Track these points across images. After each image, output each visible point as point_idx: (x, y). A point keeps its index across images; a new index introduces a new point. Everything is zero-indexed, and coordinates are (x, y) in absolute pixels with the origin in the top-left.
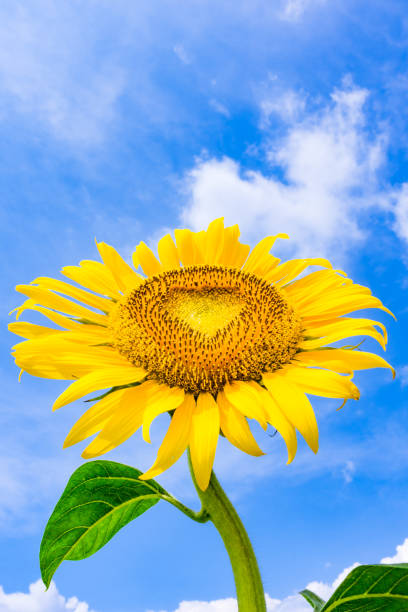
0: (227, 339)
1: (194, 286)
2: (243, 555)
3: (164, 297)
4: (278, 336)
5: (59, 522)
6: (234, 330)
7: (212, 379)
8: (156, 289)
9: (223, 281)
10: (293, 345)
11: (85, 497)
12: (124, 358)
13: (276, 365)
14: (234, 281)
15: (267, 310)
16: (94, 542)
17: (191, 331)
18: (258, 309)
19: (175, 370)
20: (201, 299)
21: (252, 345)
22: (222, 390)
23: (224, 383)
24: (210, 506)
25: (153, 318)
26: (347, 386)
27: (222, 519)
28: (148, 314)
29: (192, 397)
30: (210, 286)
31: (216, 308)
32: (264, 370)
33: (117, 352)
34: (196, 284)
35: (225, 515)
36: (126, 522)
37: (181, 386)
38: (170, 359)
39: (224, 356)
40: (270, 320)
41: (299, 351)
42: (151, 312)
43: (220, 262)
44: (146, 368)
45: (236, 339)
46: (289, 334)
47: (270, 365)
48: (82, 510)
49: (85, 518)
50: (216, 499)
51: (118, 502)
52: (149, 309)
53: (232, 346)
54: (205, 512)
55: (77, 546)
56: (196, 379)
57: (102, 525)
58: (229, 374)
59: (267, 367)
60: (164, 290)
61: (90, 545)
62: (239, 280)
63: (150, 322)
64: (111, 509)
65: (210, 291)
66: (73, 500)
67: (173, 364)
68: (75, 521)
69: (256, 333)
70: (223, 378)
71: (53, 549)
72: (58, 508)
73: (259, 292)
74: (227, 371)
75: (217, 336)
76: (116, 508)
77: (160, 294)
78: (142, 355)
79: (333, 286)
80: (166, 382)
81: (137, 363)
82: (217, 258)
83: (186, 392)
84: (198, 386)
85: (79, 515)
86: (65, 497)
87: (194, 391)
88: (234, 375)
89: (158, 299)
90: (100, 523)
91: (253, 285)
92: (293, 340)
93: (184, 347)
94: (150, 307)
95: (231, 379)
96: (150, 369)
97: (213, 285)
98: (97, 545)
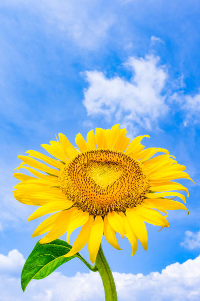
0: (112, 190)
1: (100, 160)
2: (111, 290)
3: (85, 165)
4: (136, 190)
5: (30, 262)
6: (115, 186)
7: (102, 209)
8: (82, 161)
9: (115, 159)
10: (143, 195)
11: (43, 252)
12: (64, 195)
13: (133, 205)
14: (119, 159)
15: (133, 177)
16: (46, 272)
17: (96, 185)
18: (128, 176)
19: (86, 204)
20: (103, 167)
21: (123, 195)
22: (107, 215)
23: (108, 211)
24: (99, 265)
25: (79, 176)
26: (163, 221)
27: (103, 272)
28: (77, 175)
29: (92, 217)
30: (108, 160)
31: (109, 172)
32: (127, 207)
33: (61, 191)
34: (101, 159)
35: (105, 270)
36: (61, 264)
37: (88, 211)
38: (84, 198)
39: (109, 199)
40: (133, 182)
41: (145, 198)
42: (78, 174)
43: (114, 148)
44: (73, 201)
45: (116, 191)
46: (141, 190)
47: (131, 205)
48: (41, 258)
49: (42, 262)
50: (101, 262)
51: (58, 256)
52: (77, 172)
53: (114, 194)
54: (96, 267)
55: (38, 274)
56: (95, 209)
57: (50, 265)
58: (111, 208)
59: (129, 206)
60: (86, 162)
61: (44, 273)
62: (122, 159)
63: (77, 179)
64: (54, 259)
65: (108, 163)
66: (37, 253)
67: (86, 200)
68: (38, 263)
69: (125, 188)
70: (108, 210)
71: (27, 274)
72: (31, 256)
73: (130, 166)
74: (110, 206)
75: (107, 188)
76: (56, 259)
77: (83, 164)
78: (72, 195)
79: (167, 165)
80: (81, 208)
81: (69, 198)
82: (114, 145)
83: (90, 214)
84: (96, 212)
85: (40, 260)
86: (34, 252)
87: (94, 214)
88: (113, 209)
89: (83, 166)
90: (49, 264)
91: (128, 162)
92: (143, 193)
93: (91, 193)
94: (78, 170)
95: (111, 210)
96: (75, 202)
97: (109, 160)
98: (47, 273)
